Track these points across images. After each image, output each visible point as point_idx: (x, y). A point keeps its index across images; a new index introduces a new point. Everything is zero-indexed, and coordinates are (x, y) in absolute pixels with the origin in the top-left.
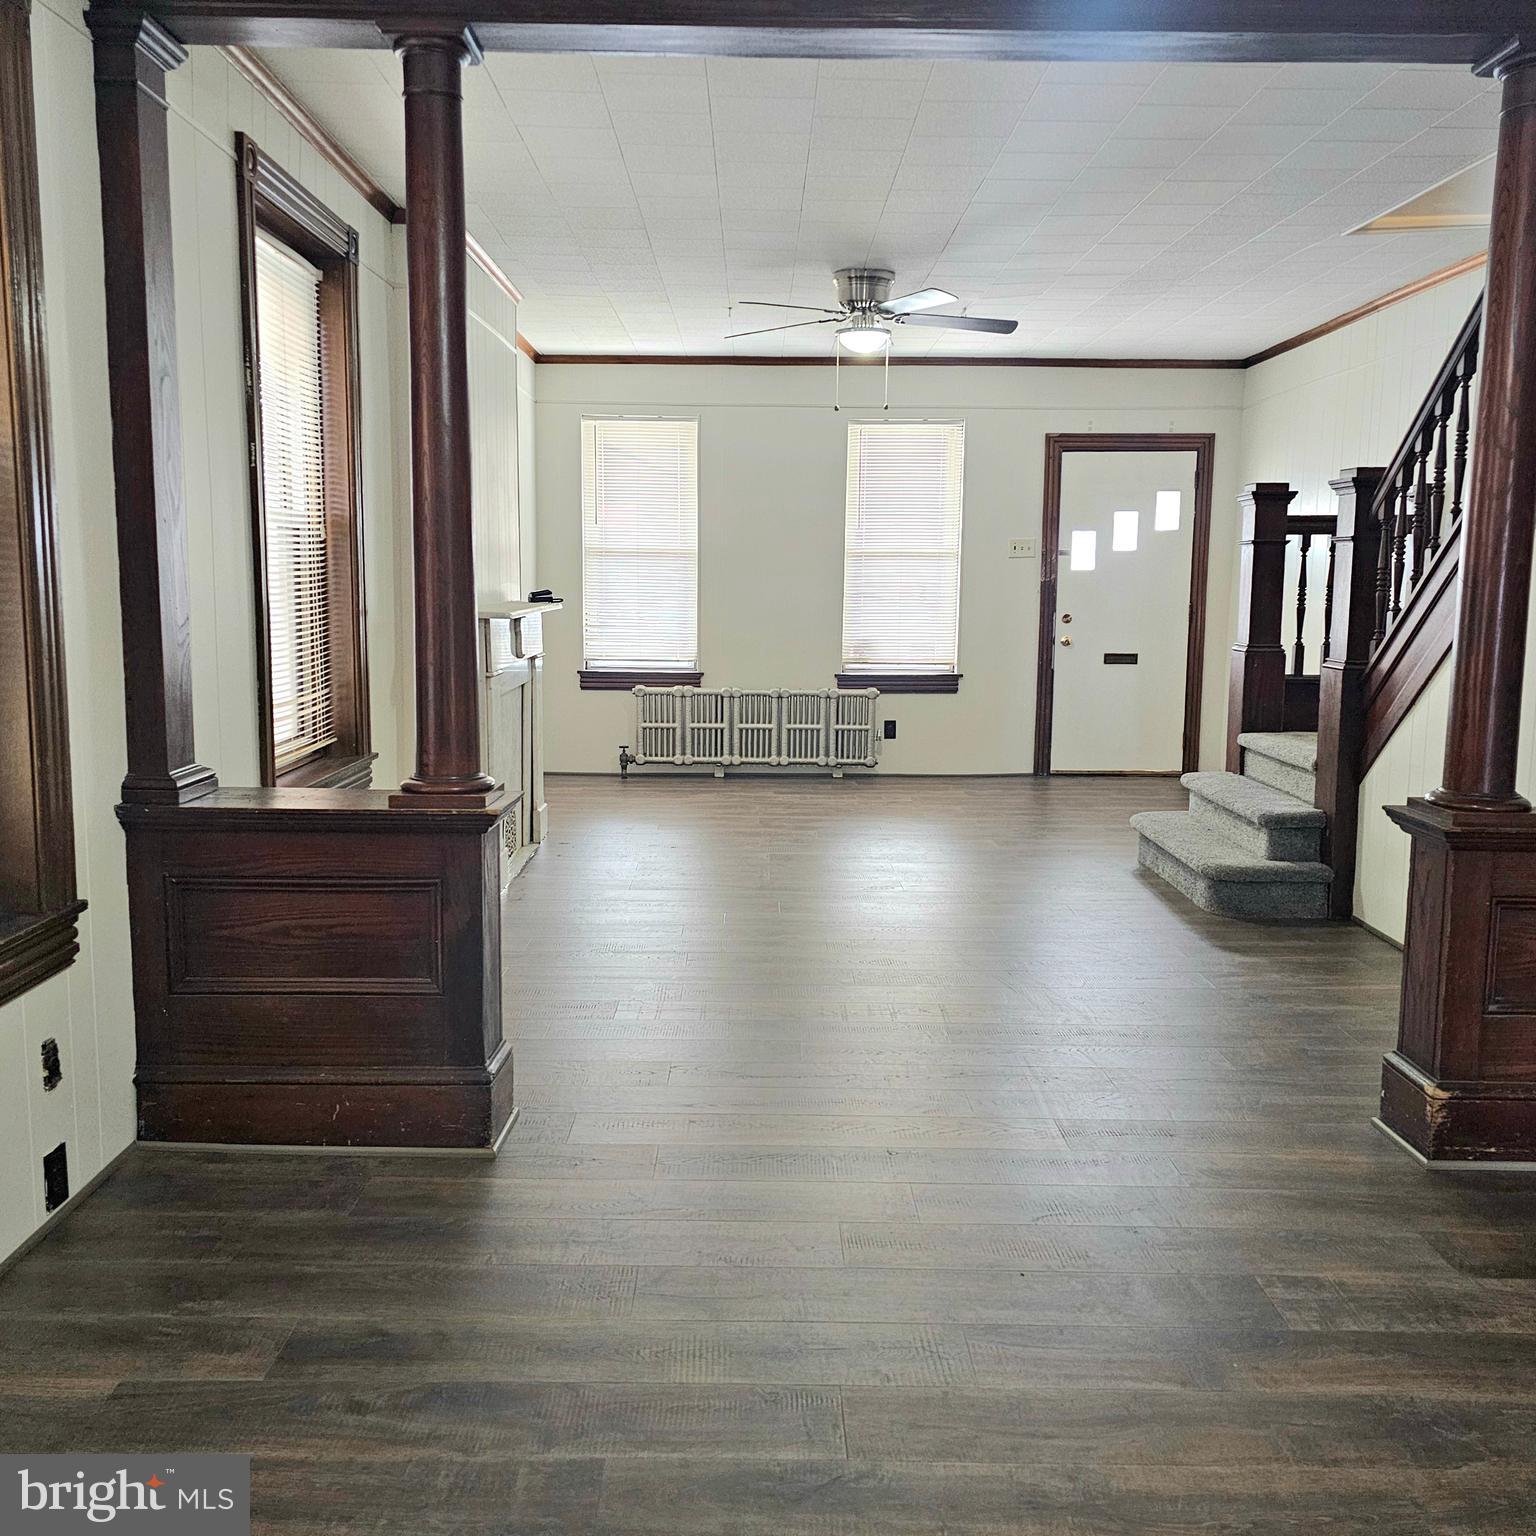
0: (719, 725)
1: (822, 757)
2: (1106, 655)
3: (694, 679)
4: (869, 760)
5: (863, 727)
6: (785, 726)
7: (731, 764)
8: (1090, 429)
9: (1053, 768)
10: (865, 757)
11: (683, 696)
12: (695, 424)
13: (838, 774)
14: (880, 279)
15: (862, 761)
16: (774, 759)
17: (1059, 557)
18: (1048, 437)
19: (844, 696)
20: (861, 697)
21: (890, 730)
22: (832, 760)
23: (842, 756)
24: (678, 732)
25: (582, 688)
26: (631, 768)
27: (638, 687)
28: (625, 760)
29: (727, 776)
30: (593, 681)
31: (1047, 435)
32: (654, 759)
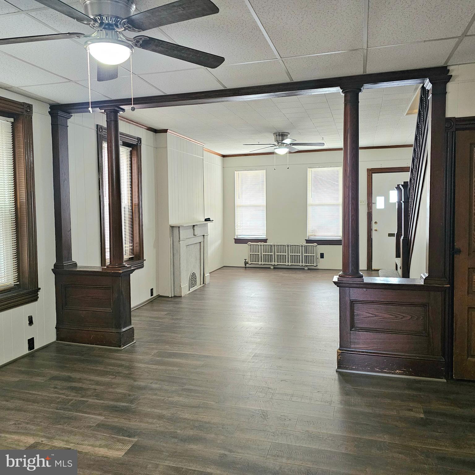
0: (271, 254)
1: (301, 263)
2: (389, 234)
3: (265, 241)
4: (315, 264)
5: (313, 255)
6: (290, 254)
7: (275, 265)
8: (381, 166)
9: (373, 268)
10: (314, 264)
11: (261, 245)
12: (265, 171)
13: (306, 268)
14: (285, 135)
15: (313, 265)
16: (287, 264)
17: (373, 205)
18: (368, 170)
19: (307, 246)
20: (312, 246)
21: (322, 256)
22: (304, 264)
23: (307, 263)
24: (260, 255)
25: (235, 243)
26: (247, 265)
27: (249, 243)
28: (246, 263)
29: (274, 268)
30: (238, 241)
31: (367, 169)
32: (253, 263)
